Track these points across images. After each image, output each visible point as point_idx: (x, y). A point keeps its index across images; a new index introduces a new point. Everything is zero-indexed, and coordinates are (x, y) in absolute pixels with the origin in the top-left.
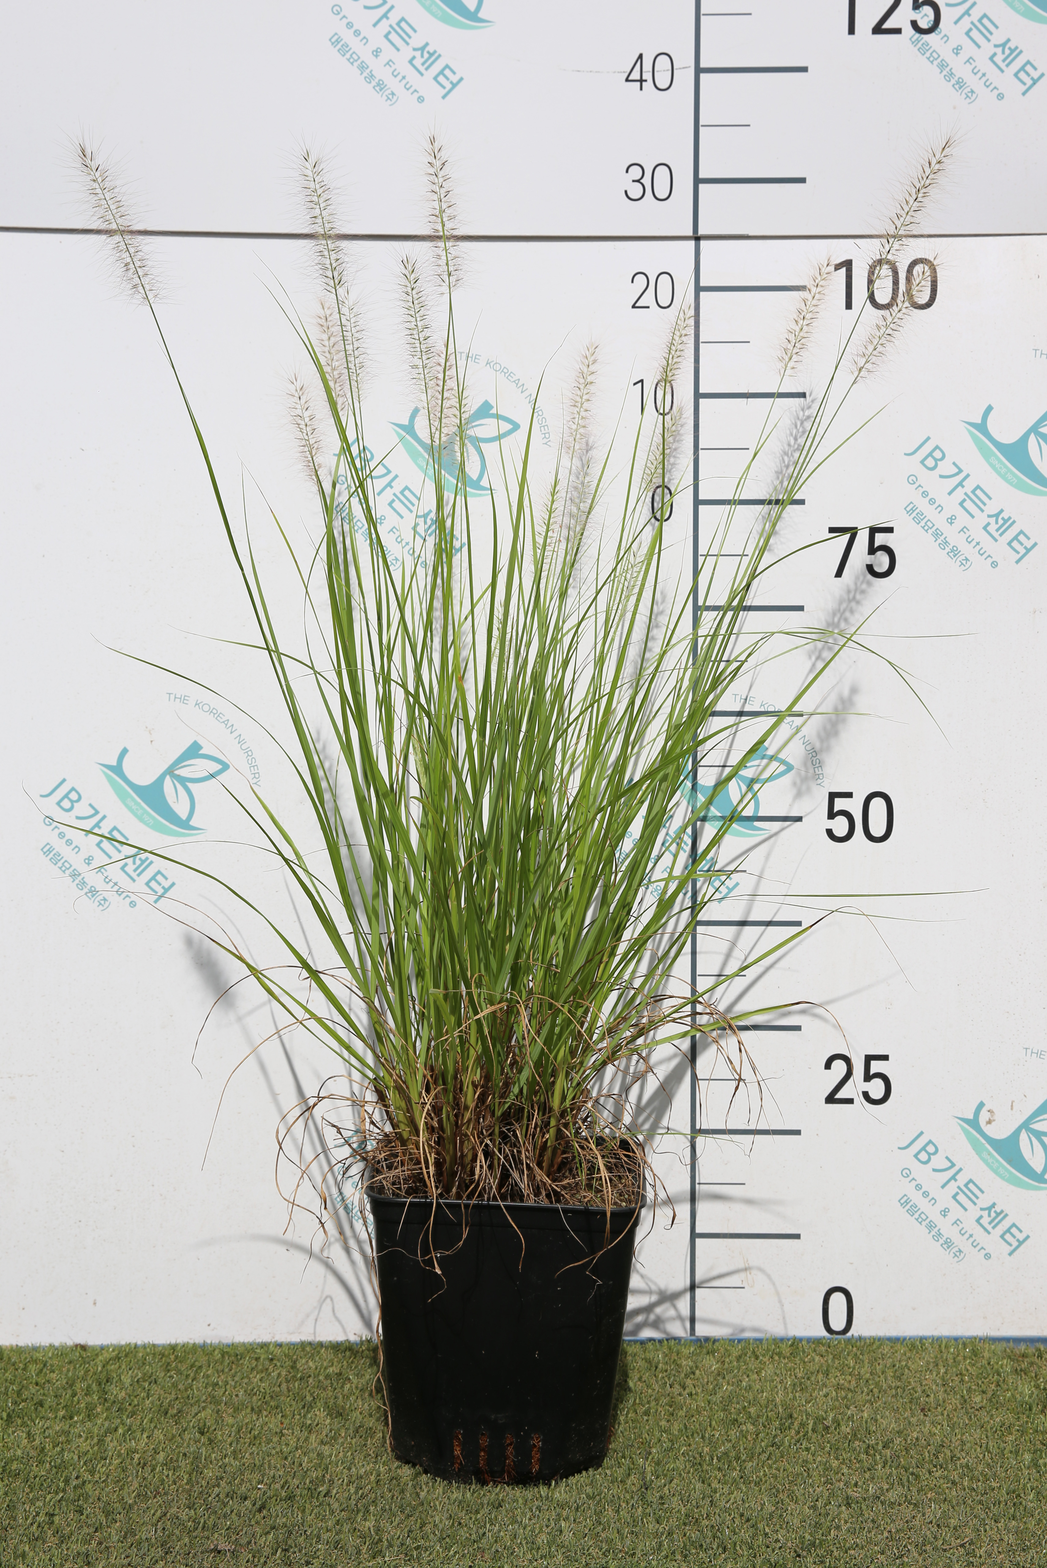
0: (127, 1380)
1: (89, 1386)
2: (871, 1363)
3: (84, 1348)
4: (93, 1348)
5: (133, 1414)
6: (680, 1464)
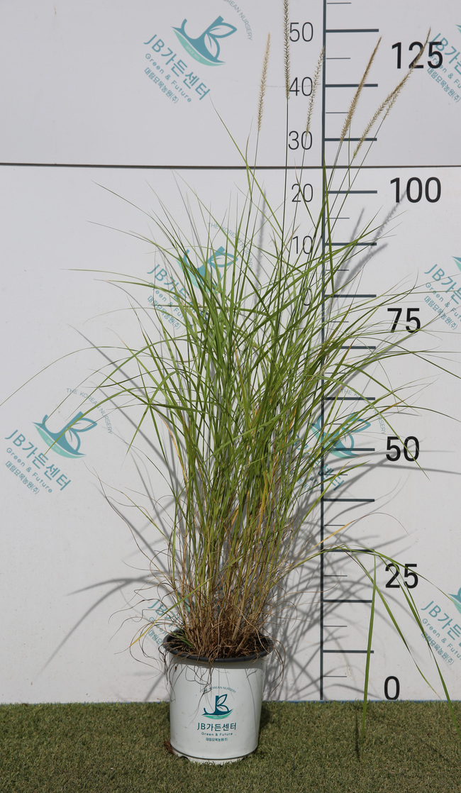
0: (47, 720)
1: (29, 723)
2: (406, 713)
3: (26, 705)
4: (31, 705)
5: (51, 736)
6: (311, 758)
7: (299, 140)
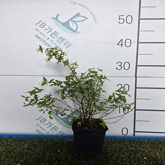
7: (122, 66)
